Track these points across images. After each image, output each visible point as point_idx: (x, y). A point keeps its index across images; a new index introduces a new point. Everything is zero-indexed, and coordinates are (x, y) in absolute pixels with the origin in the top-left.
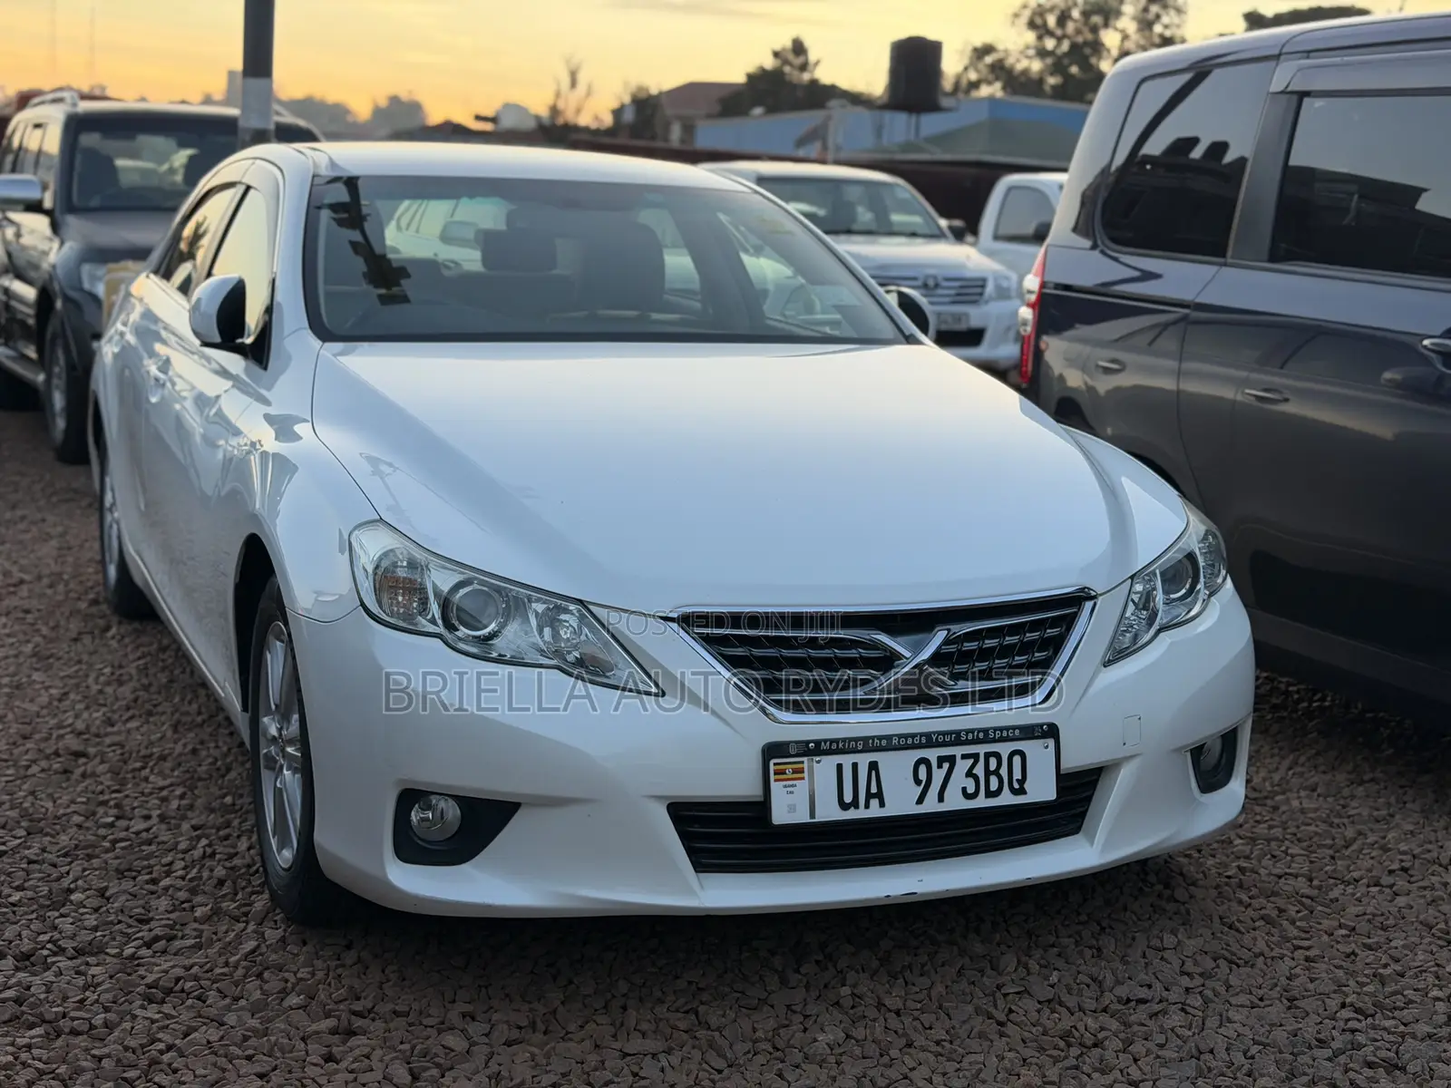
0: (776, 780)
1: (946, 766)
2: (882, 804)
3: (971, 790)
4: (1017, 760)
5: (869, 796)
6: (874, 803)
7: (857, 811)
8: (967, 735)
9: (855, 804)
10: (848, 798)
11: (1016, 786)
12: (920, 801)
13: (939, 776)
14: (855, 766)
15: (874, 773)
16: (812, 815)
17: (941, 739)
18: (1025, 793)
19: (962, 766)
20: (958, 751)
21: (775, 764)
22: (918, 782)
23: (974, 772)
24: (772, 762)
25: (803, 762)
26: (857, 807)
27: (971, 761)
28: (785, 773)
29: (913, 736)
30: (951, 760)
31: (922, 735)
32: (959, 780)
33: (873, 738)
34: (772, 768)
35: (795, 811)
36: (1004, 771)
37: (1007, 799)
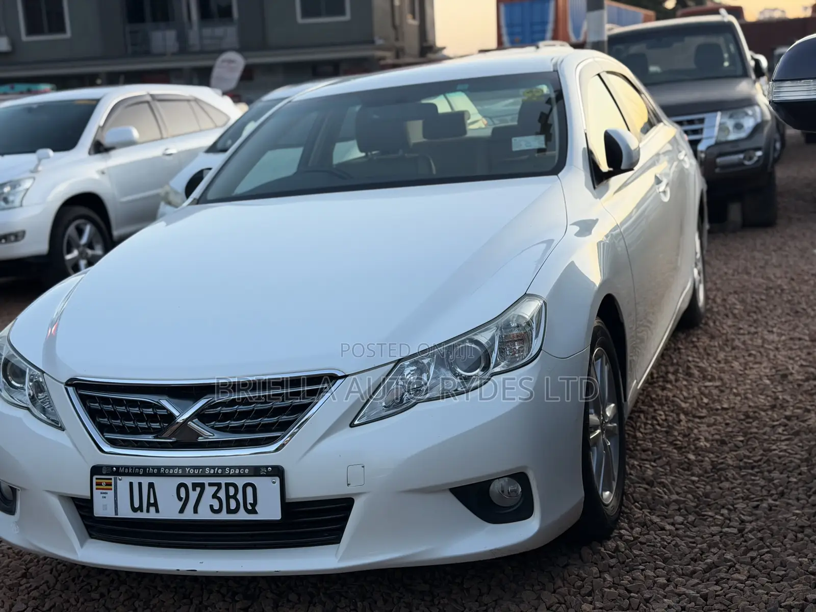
0: (97, 489)
1: (198, 489)
2: (157, 511)
3: (216, 507)
4: (249, 490)
5: (149, 505)
6: (152, 509)
7: (142, 513)
8: (210, 471)
9: (140, 509)
10: (137, 505)
11: (250, 507)
12: (182, 511)
13: (193, 495)
14: (140, 484)
15: (151, 490)
16: (116, 513)
17: (192, 471)
18: (255, 512)
19: (209, 491)
20: (206, 481)
21: (97, 479)
22: (180, 499)
23: (218, 495)
24: (95, 477)
25: (111, 479)
26: (142, 511)
27: (216, 488)
28: (101, 485)
29: (174, 467)
30: (202, 486)
31: (179, 467)
32: (207, 499)
33: (149, 467)
34: (95, 481)
35: (106, 509)
36: (240, 497)
37: (242, 515)
